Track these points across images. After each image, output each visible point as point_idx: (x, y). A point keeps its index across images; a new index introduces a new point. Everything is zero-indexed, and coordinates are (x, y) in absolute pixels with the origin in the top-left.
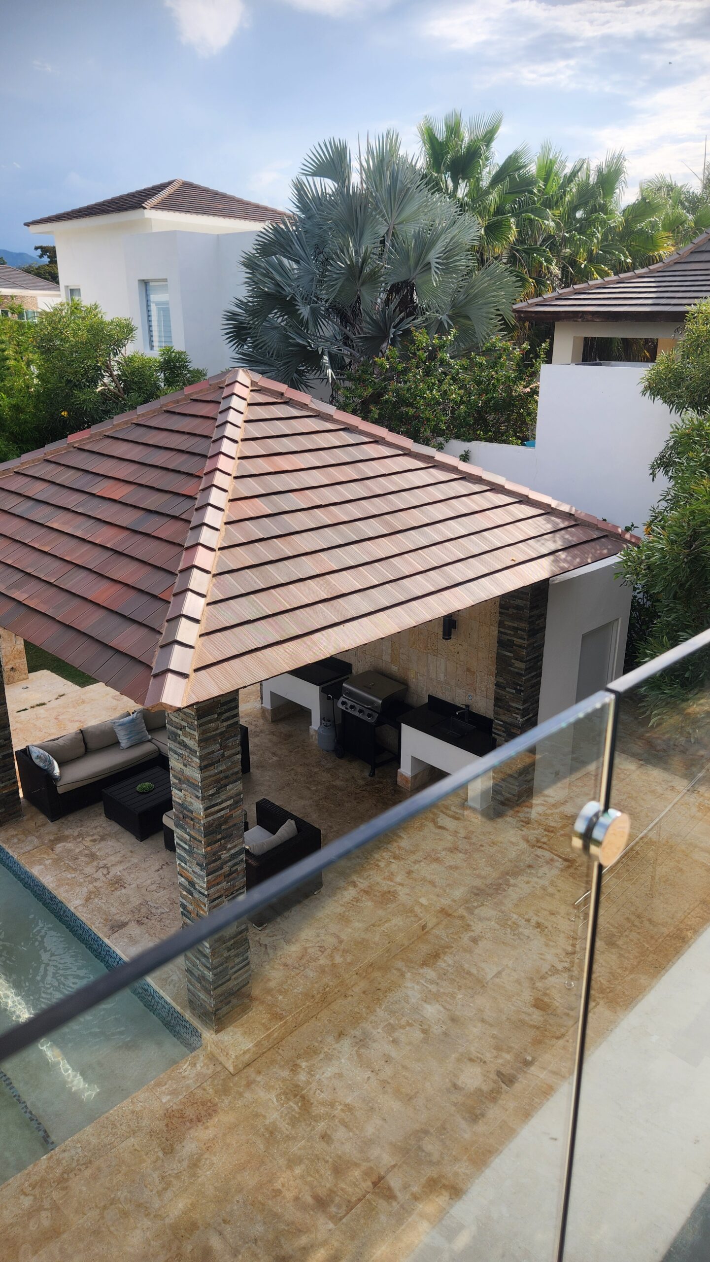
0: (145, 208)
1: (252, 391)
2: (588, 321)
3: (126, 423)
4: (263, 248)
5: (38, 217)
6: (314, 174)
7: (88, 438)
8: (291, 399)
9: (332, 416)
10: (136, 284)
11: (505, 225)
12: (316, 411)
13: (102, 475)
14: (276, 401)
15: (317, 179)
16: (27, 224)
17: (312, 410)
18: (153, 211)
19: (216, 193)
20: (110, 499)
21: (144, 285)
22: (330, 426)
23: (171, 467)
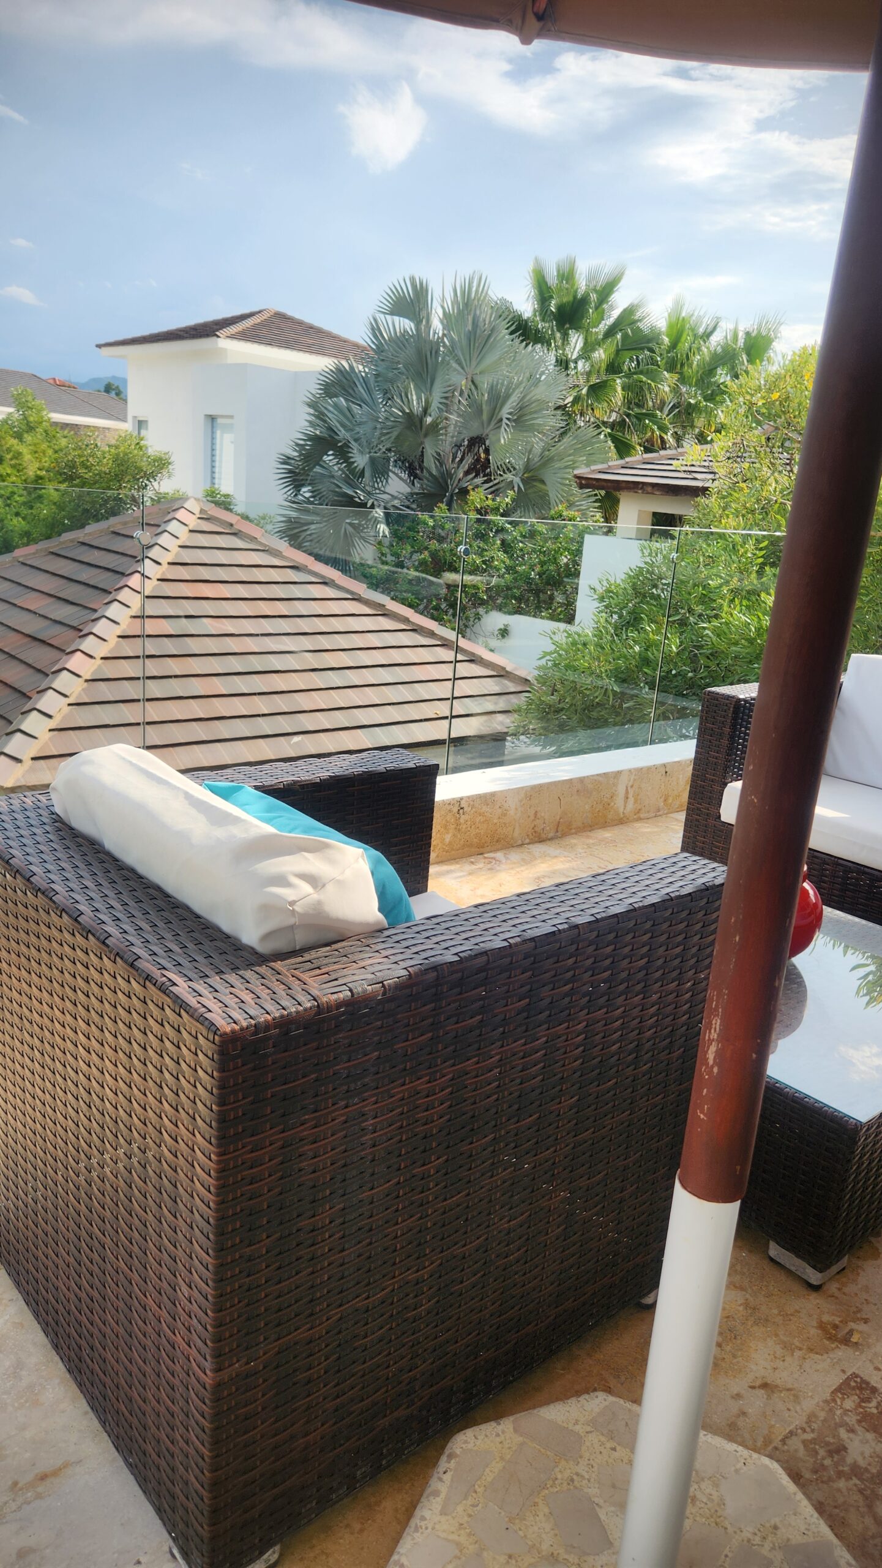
0: (218, 337)
1: (199, 518)
2: (648, 493)
3: (72, 541)
4: (325, 389)
5: (111, 340)
6: (392, 313)
7: (34, 554)
8: (240, 531)
9: (281, 552)
10: (201, 420)
11: (611, 386)
12: (266, 546)
13: (31, 588)
14: (223, 531)
15: (396, 318)
16: (99, 346)
17: (261, 544)
18: (229, 341)
19: (311, 327)
20: (27, 610)
21: (210, 420)
22: (276, 562)
23: (91, 583)
